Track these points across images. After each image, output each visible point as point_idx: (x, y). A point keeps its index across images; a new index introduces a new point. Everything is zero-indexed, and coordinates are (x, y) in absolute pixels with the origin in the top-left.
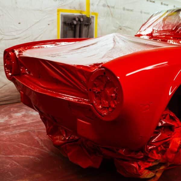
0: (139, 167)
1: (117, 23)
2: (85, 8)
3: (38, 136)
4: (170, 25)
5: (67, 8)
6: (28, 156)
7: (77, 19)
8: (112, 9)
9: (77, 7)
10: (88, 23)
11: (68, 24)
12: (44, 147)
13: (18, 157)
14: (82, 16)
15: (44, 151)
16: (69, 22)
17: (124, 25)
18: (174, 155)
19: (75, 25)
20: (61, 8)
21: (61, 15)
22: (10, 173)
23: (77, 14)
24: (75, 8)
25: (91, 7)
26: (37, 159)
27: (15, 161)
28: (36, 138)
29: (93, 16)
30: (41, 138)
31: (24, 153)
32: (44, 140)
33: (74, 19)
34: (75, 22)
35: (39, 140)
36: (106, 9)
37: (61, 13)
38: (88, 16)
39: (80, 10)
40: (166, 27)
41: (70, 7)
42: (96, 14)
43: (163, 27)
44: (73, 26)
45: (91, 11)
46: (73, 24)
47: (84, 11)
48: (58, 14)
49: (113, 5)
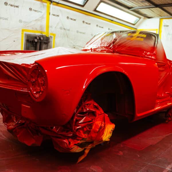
0: (70, 143)
1: (71, 43)
2: (45, 30)
4: (106, 43)
5: (30, 29)
7: (38, 38)
8: (68, 31)
9: (38, 28)
10: (47, 41)
11: (30, 41)
12: (3, 136)
14: (43, 36)
15: (2, 138)
16: (31, 40)
17: (77, 45)
18: (96, 134)
19: (36, 43)
20: (25, 29)
21: (25, 34)
23: (38, 34)
24: (36, 29)
25: (50, 29)
29: (52, 36)
33: (36, 38)
34: (36, 40)
36: (63, 31)
37: (24, 32)
38: (47, 36)
39: (41, 31)
40: (103, 44)
41: (33, 28)
42: (53, 35)
43: (101, 44)
44: (35, 43)
45: (50, 32)
46: (35, 42)
47: (44, 32)
48: (22, 33)
49: (68, 28)
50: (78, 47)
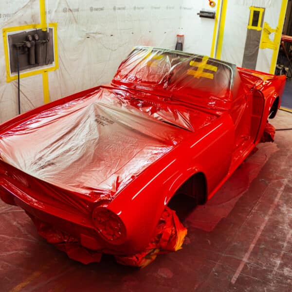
1: (83, 31)
2: (40, 20)
3: (15, 220)
4: (156, 76)
5: (16, 25)
6: (16, 252)
7: (30, 39)
8: (76, 13)
9: (29, 20)
10: (45, 40)
11: (20, 47)
13: (5, 254)
14: (36, 32)
16: (19, 44)
17: (92, 32)
19: (29, 49)
20: (6, 27)
21: (9, 36)
22: (6, 277)
23: (29, 29)
24: (26, 23)
25: (48, 16)
26: (27, 253)
27: (5, 261)
28: (15, 223)
29: (51, 28)
30: (20, 222)
31: (9, 248)
32: (25, 224)
33: (27, 39)
34: (29, 45)
35: (19, 226)
36: (68, 14)
37: (8, 33)
38: (45, 30)
39: (33, 23)
41: (20, 23)
42: (54, 25)
43: (148, 76)
44: (27, 49)
45: (48, 21)
46: (27, 47)
47: (39, 24)
48: (4, 36)
49: (76, 8)
50: (94, 35)
